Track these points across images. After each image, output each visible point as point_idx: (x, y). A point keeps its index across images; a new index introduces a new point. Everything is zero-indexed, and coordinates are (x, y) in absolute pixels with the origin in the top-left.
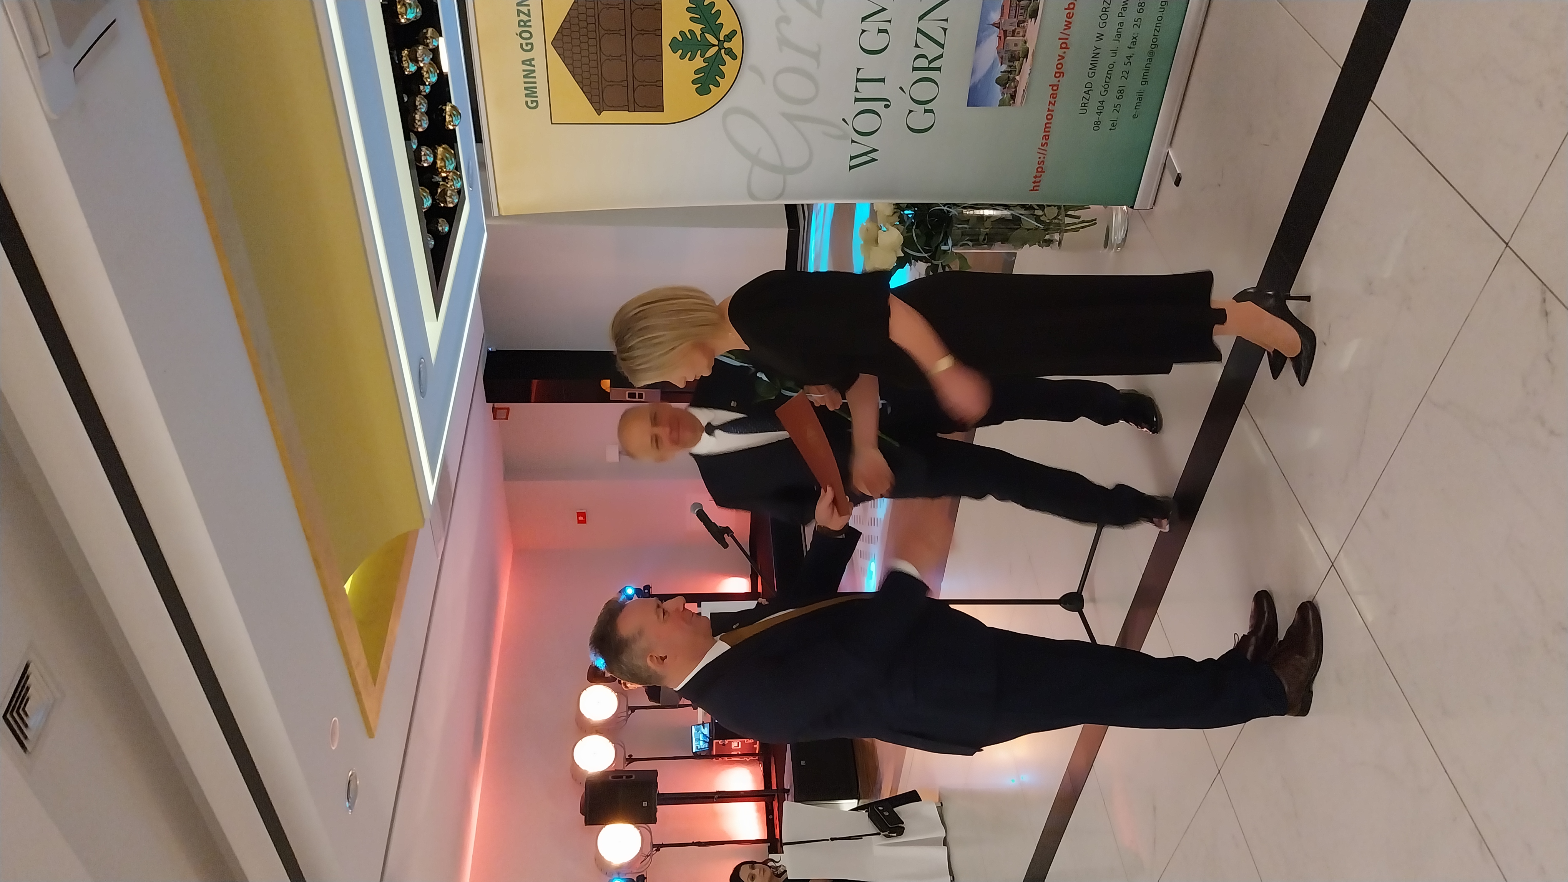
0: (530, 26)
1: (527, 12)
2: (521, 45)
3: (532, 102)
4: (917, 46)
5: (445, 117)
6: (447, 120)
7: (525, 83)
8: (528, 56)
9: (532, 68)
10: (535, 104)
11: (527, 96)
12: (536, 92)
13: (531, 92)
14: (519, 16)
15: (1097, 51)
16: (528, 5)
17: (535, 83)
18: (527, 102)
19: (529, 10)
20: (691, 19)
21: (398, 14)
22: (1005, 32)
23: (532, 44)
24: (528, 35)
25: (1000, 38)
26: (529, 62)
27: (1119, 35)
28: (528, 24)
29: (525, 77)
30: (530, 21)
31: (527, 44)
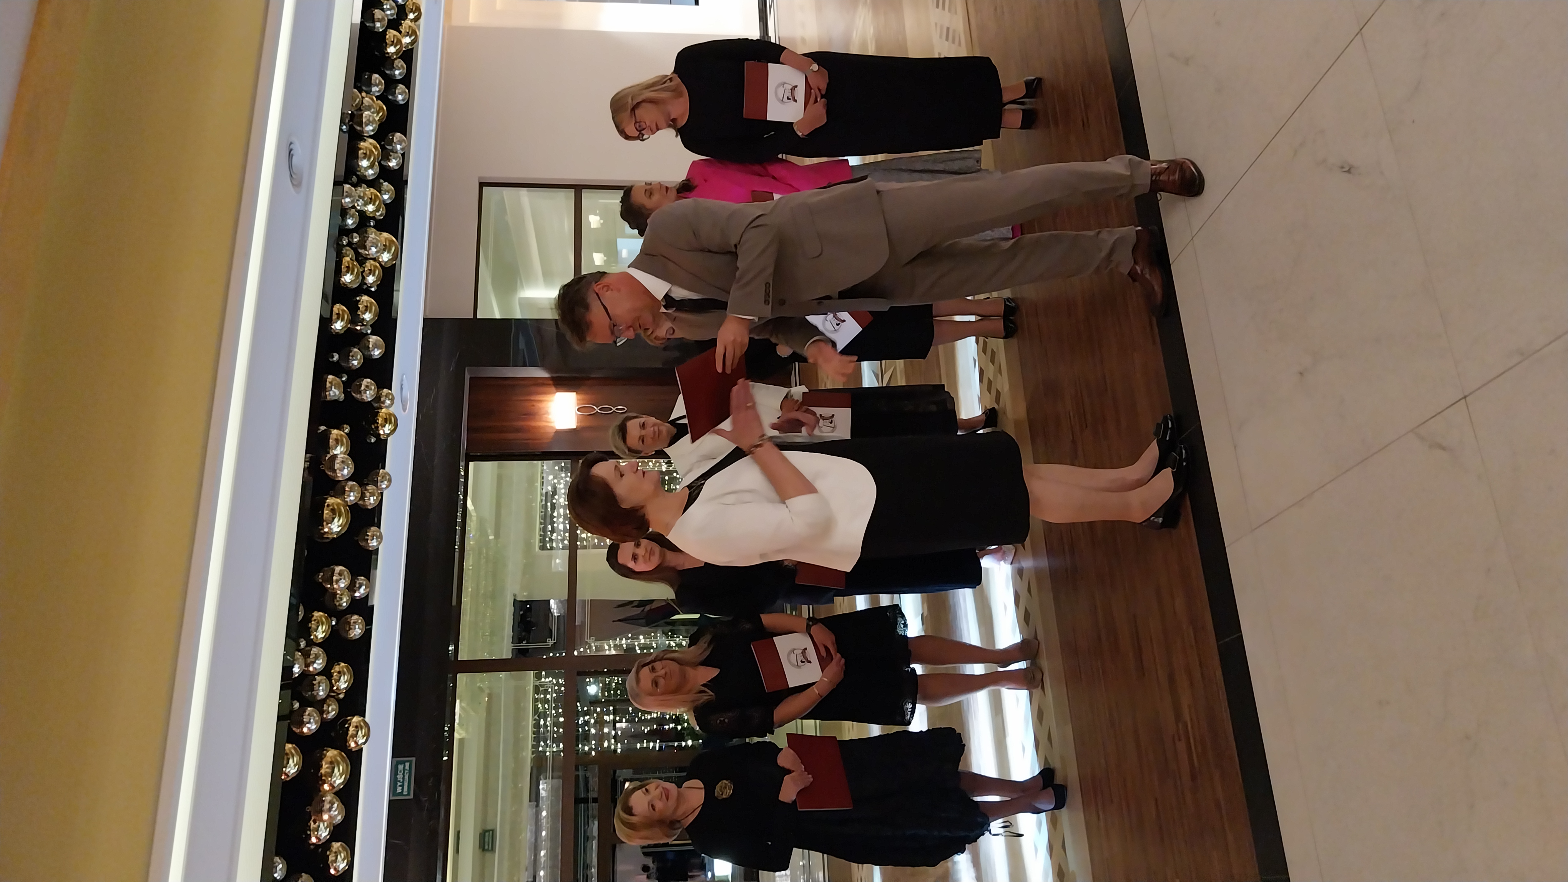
5: (348, 728)
6: (350, 733)
21: (322, 521)
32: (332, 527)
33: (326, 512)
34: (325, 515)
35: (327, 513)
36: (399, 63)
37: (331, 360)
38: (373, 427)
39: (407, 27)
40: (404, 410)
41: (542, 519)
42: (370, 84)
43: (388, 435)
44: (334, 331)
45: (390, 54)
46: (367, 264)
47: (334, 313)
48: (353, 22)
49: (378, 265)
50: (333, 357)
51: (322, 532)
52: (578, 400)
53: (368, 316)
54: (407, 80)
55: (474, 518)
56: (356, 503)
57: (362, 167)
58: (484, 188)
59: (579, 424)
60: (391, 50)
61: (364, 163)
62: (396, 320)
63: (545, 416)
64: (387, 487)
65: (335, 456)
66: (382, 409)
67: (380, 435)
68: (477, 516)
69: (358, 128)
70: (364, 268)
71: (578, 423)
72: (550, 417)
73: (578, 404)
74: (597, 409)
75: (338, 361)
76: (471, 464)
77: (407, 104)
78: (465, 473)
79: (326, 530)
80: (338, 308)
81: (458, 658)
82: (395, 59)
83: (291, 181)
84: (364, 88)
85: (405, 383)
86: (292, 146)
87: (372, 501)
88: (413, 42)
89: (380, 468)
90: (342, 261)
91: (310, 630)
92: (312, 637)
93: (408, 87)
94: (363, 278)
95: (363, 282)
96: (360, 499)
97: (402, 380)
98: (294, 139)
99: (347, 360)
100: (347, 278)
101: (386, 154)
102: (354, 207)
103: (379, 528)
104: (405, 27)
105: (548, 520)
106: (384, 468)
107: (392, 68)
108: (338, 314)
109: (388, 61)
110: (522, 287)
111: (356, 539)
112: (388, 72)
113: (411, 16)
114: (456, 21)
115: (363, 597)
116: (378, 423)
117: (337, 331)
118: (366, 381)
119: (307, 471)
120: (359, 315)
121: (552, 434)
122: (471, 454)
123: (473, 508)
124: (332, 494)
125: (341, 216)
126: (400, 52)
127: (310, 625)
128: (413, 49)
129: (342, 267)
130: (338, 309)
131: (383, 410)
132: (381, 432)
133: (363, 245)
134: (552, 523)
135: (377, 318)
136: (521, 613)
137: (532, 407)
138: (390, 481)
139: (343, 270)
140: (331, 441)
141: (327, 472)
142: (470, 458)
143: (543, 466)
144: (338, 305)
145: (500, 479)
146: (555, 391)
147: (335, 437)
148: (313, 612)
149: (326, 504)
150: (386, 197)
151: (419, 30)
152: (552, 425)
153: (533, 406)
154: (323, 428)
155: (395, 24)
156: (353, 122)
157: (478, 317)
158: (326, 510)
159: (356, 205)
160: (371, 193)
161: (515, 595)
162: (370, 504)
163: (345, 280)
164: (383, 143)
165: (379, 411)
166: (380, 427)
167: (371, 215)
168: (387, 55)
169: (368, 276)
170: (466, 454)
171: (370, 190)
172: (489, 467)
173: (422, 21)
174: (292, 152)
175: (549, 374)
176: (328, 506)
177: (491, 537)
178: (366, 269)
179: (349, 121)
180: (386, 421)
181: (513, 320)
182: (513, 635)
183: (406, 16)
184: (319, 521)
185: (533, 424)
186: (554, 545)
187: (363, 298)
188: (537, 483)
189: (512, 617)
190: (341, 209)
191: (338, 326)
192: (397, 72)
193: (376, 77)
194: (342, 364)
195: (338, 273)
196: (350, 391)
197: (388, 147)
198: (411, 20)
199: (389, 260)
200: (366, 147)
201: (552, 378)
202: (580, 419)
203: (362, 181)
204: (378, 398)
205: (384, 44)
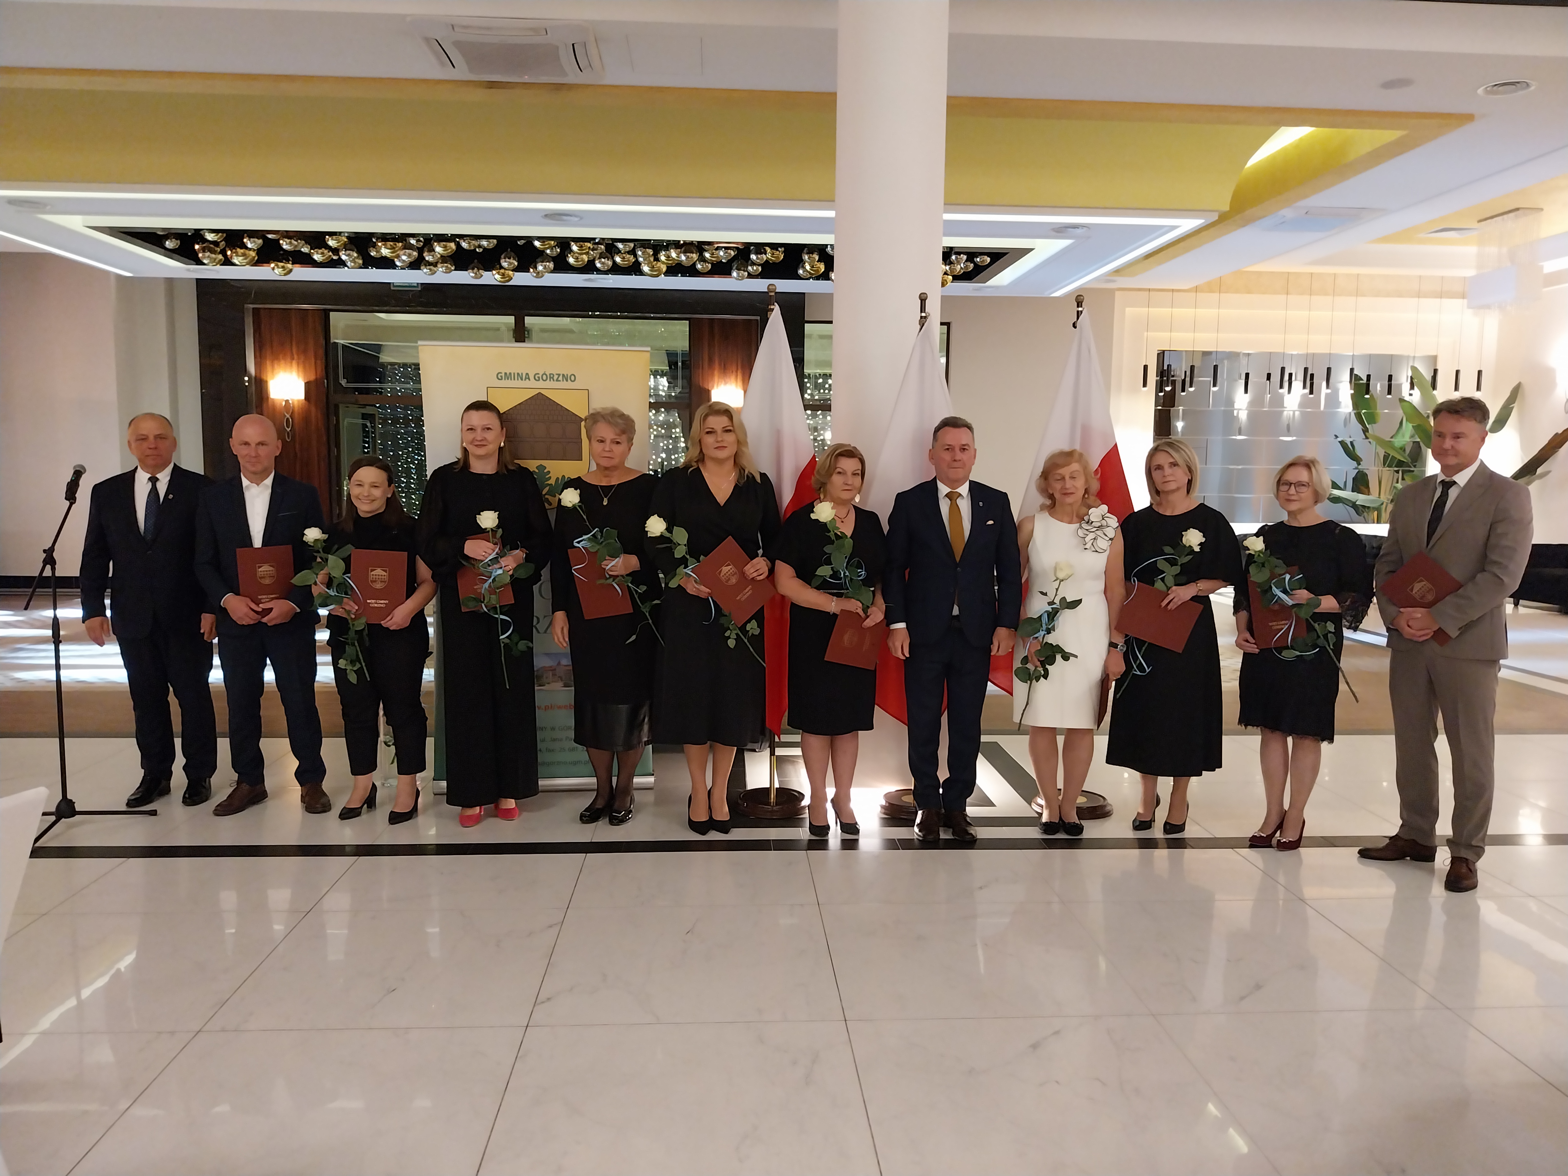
0: (550, 380)
1: (559, 379)
2: (538, 374)
3: (501, 376)
4: (545, 617)
7: (514, 374)
8: (532, 377)
9: (524, 378)
10: (500, 378)
11: (506, 374)
12: (508, 379)
13: (508, 376)
14: (557, 374)
15: (544, 729)
16: (563, 380)
17: (514, 379)
18: (501, 373)
19: (560, 381)
20: (558, 478)
22: (555, 670)
23: (539, 380)
24: (545, 378)
25: (551, 667)
26: (528, 377)
27: (554, 740)
28: (552, 380)
29: (518, 374)
30: (554, 380)
31: (539, 377)
58: (946, 326)
72: (723, 383)
81: (524, 316)
121: (707, 388)
137: (730, 371)
142: (691, 320)
152: (715, 387)
157: (806, 324)
170: (695, 318)
185: (716, 370)
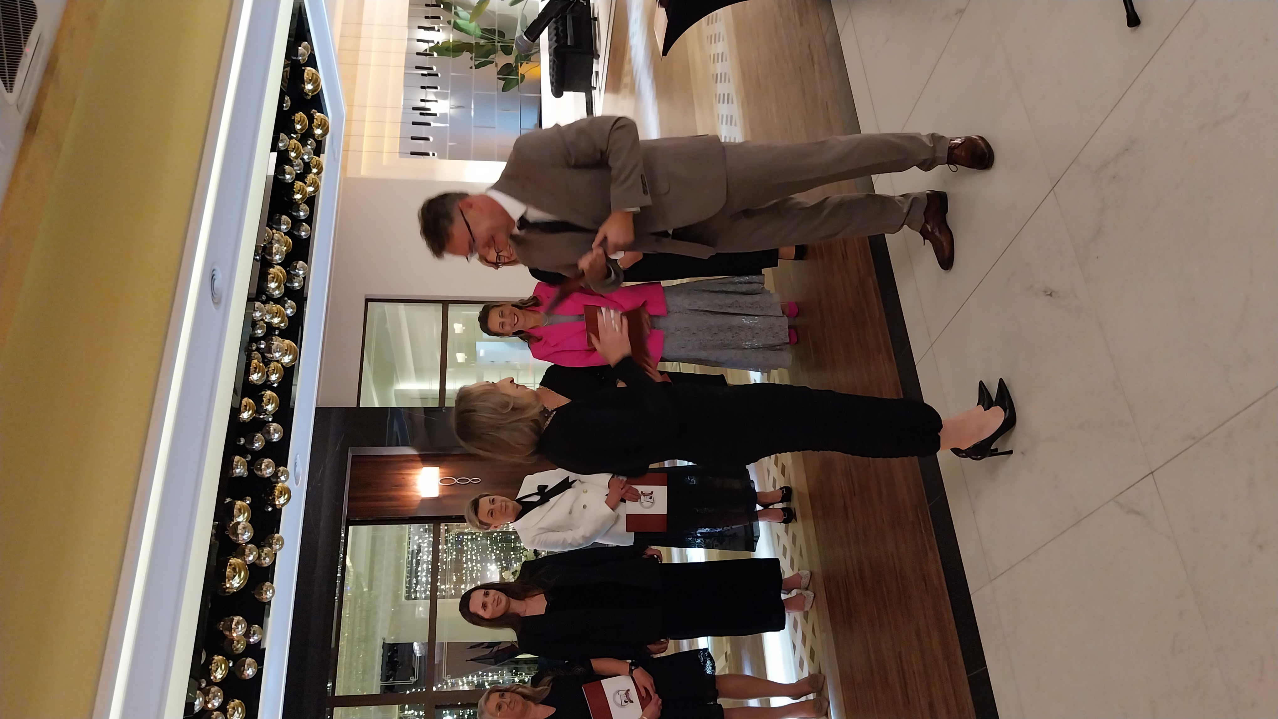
21: (225, 578)
32: (233, 583)
33: (228, 570)
34: (227, 573)
35: (229, 572)
36: (304, 207)
37: (238, 443)
38: (271, 498)
39: (311, 179)
40: (297, 484)
41: (408, 573)
42: (279, 223)
43: (283, 505)
44: (242, 419)
45: (297, 200)
46: (271, 365)
47: (242, 405)
48: (268, 174)
49: (280, 365)
50: (240, 441)
51: (224, 587)
52: (440, 473)
53: (270, 408)
54: (310, 220)
55: (352, 574)
56: (254, 562)
57: (271, 288)
58: (369, 303)
59: (441, 494)
60: (298, 196)
61: (273, 285)
62: (293, 409)
63: (414, 487)
64: (280, 549)
65: (239, 523)
66: (278, 483)
67: (276, 505)
68: (354, 572)
69: (269, 257)
70: (269, 368)
71: (440, 492)
72: (417, 487)
73: (440, 477)
74: (456, 481)
75: (244, 444)
76: (351, 528)
77: (309, 238)
78: (345, 535)
79: (228, 585)
80: (246, 400)
81: (334, 694)
82: (301, 204)
83: (213, 300)
84: (274, 226)
85: (298, 461)
86: (214, 272)
87: (267, 561)
88: (314, 192)
89: (275, 532)
90: (251, 363)
91: (211, 671)
92: (212, 678)
93: (310, 226)
94: (268, 376)
95: (267, 380)
96: (257, 559)
97: (296, 459)
98: (216, 267)
99: (253, 444)
100: (255, 377)
101: (290, 277)
102: (262, 320)
103: (272, 583)
104: (309, 180)
105: (414, 575)
106: (278, 533)
107: (298, 210)
108: (246, 406)
109: (295, 205)
110: (398, 381)
111: (253, 592)
112: (294, 214)
113: (315, 171)
114: (350, 174)
115: (256, 642)
116: (275, 495)
117: (244, 420)
118: (267, 461)
119: (214, 537)
120: (263, 406)
121: (419, 502)
122: (351, 519)
123: (351, 564)
124: (234, 555)
125: (251, 327)
126: (304, 199)
127: (210, 667)
128: (315, 196)
129: (251, 367)
130: (246, 402)
131: (280, 484)
132: (277, 503)
133: (269, 349)
134: (417, 577)
135: (277, 409)
136: (389, 654)
137: (404, 480)
138: (283, 543)
139: (251, 370)
140: (235, 510)
141: (231, 537)
142: (349, 523)
143: (410, 528)
144: (246, 398)
145: (374, 539)
146: (422, 466)
147: (239, 507)
148: (214, 656)
149: (229, 564)
150: (289, 312)
151: (321, 182)
152: (418, 494)
153: (403, 478)
154: (228, 500)
155: (301, 177)
156: (264, 253)
157: (361, 406)
158: (229, 568)
159: (264, 318)
160: (277, 308)
161: (384, 639)
162: (266, 563)
163: (253, 378)
164: (288, 269)
165: (276, 485)
166: (276, 498)
167: (276, 326)
168: (294, 201)
169: (272, 375)
170: (347, 519)
171: (276, 306)
172: (364, 531)
173: (323, 174)
174: (214, 277)
175: (418, 451)
176: (230, 565)
177: (365, 590)
178: (270, 369)
179: (262, 252)
180: (281, 494)
181: (389, 409)
182: (382, 673)
183: (311, 170)
184: (222, 577)
185: (404, 493)
186: (418, 595)
187: (267, 393)
188: (405, 542)
189: (382, 658)
190: (252, 322)
191: (245, 415)
192: (302, 214)
193: (284, 217)
194: (247, 447)
195: (247, 373)
196: (253, 469)
197: (292, 272)
198: (315, 174)
199: (289, 362)
200: (274, 273)
201: (420, 456)
202: (442, 489)
203: (270, 299)
204: (275, 475)
205: (292, 193)
